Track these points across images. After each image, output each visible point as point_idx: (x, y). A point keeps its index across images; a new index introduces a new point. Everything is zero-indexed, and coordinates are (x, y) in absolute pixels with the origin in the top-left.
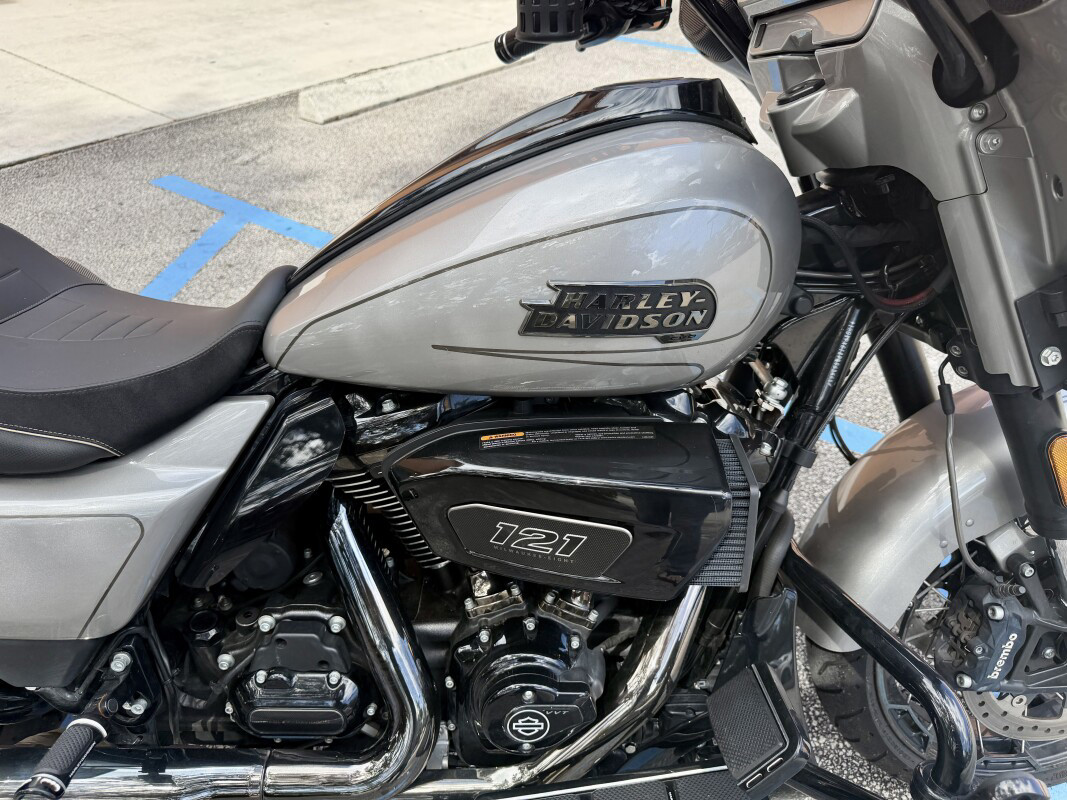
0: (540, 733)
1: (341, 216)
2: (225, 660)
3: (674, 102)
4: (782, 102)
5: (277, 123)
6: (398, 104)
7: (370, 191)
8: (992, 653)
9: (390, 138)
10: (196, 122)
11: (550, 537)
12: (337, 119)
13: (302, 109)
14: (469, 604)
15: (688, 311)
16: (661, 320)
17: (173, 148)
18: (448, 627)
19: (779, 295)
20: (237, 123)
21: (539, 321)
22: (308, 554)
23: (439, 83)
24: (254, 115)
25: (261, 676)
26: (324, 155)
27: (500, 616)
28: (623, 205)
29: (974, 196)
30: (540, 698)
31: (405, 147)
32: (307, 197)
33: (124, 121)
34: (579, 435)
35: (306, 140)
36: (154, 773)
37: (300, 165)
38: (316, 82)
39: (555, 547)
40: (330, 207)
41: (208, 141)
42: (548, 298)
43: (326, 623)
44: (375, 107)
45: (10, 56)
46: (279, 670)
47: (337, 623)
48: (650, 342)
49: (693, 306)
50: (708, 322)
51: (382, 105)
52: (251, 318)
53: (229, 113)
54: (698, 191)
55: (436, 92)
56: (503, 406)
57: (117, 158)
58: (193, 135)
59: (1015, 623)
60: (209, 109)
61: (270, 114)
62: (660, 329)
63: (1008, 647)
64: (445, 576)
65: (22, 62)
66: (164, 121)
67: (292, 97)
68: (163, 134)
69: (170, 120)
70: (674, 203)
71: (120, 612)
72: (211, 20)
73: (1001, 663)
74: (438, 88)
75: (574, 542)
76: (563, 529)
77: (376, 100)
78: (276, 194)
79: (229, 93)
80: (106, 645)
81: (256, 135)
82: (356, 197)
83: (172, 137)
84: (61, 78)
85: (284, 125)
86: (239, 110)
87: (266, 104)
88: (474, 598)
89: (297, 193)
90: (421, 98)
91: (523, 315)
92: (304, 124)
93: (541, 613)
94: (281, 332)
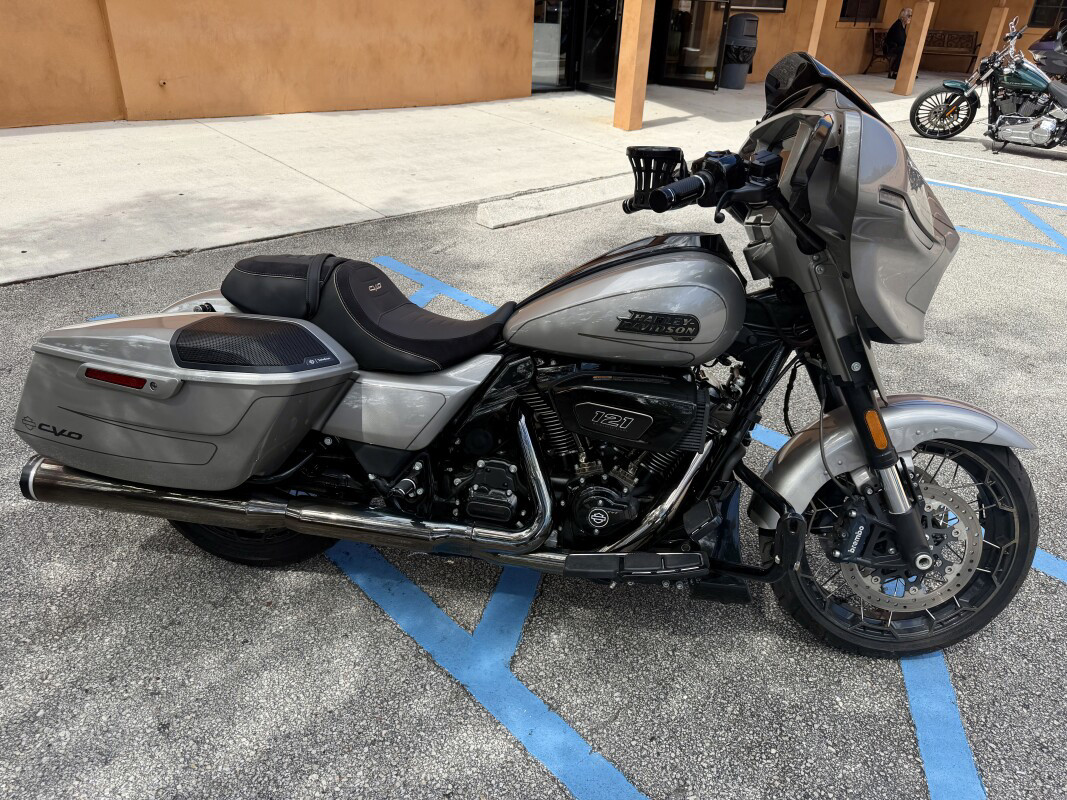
0: (604, 523)
1: (503, 295)
2: (457, 481)
3: (698, 244)
4: (750, 246)
5: (459, 225)
6: (549, 218)
7: (524, 280)
8: (851, 537)
9: (542, 243)
10: (401, 219)
11: (618, 419)
12: (503, 226)
13: (479, 216)
14: (576, 467)
15: (686, 327)
16: (674, 330)
17: (386, 237)
18: (564, 481)
19: (738, 332)
20: (430, 223)
21: (625, 326)
22: (500, 442)
23: (582, 204)
24: (443, 218)
25: (476, 487)
26: (492, 252)
27: (590, 474)
28: (672, 281)
29: (816, 291)
30: (606, 504)
31: (552, 251)
32: (480, 280)
33: (351, 214)
34: (636, 380)
35: (480, 239)
36: (417, 521)
37: (475, 257)
38: (488, 196)
39: (620, 423)
40: (495, 289)
41: (410, 234)
42: (628, 316)
43: (508, 467)
44: (532, 220)
45: (271, 160)
46: (484, 485)
47: (513, 468)
48: (669, 339)
49: (689, 325)
50: (696, 333)
51: (537, 218)
52: (498, 320)
53: (424, 214)
54: (698, 280)
55: (579, 211)
56: (605, 364)
57: (347, 240)
58: (399, 229)
59: (863, 520)
60: (410, 211)
61: (454, 218)
62: (674, 333)
63: (859, 534)
64: (564, 459)
65: (279, 164)
66: (379, 216)
67: (472, 207)
68: (378, 226)
69: (381, 216)
70: (690, 283)
71: (423, 442)
72: (411, 141)
73: (855, 543)
74: (581, 208)
75: (628, 421)
76: (624, 415)
77: (534, 214)
78: (458, 276)
79: (425, 199)
80: (414, 455)
81: (444, 233)
82: (514, 283)
83: (385, 228)
84: (307, 178)
85: (464, 228)
86: (432, 213)
87: (451, 210)
88: (579, 463)
89: (473, 277)
90: (566, 215)
91: (617, 323)
92: (479, 228)
93: (611, 474)
94: (513, 327)
